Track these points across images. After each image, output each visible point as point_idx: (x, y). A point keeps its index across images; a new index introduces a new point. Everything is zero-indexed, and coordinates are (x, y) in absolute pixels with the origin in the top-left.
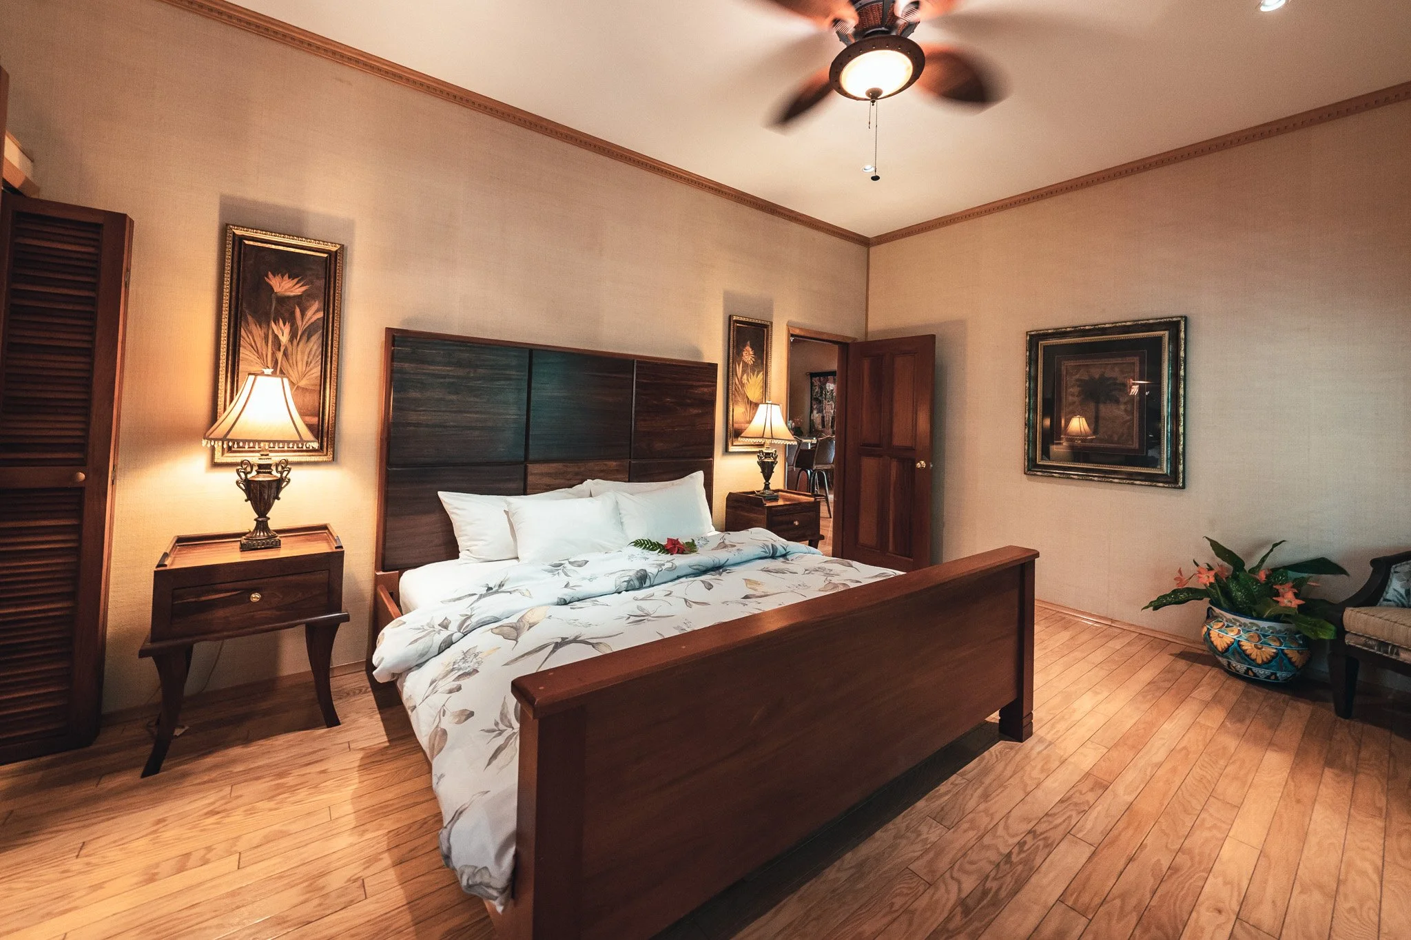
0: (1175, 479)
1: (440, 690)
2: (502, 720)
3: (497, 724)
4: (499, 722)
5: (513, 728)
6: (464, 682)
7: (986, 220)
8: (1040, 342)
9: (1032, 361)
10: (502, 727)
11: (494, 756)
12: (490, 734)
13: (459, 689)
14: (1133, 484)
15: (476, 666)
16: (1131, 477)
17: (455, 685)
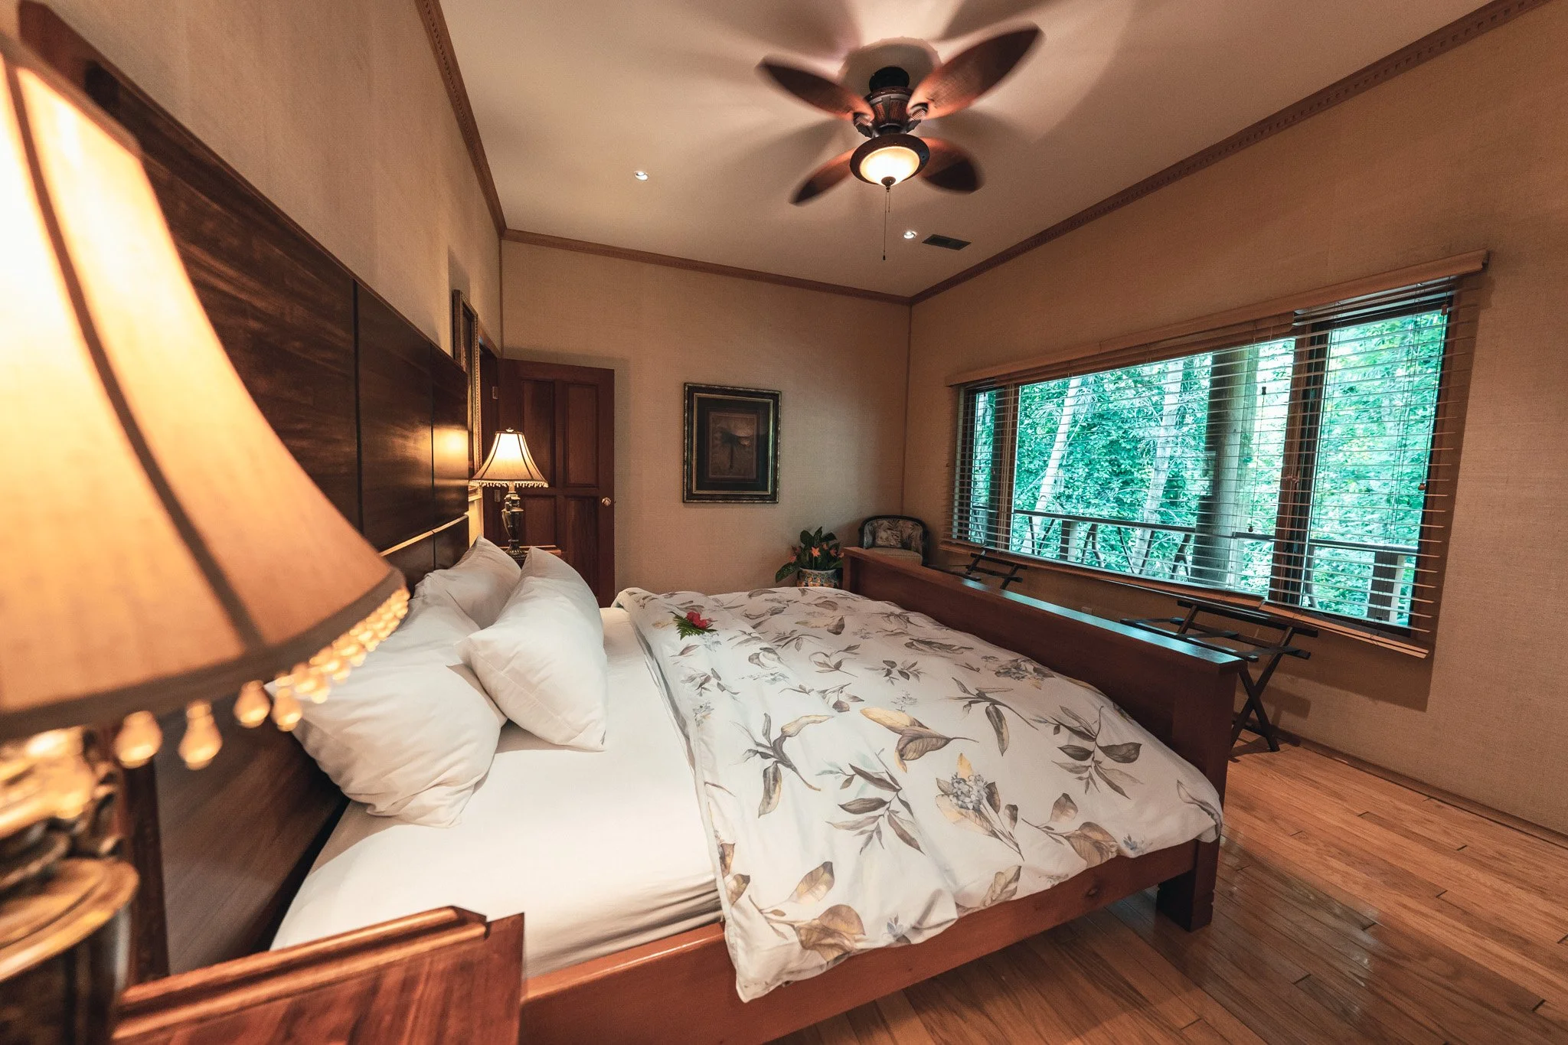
0: (773, 498)
1: (1009, 829)
2: (1077, 773)
3: (1080, 779)
4: (1080, 775)
5: (1090, 766)
6: (1004, 799)
7: (649, 268)
8: (695, 394)
9: (689, 409)
10: (1085, 775)
11: (1117, 789)
12: (1090, 786)
13: (1013, 809)
14: (754, 503)
15: (982, 784)
16: (752, 498)
17: (1004, 813)
